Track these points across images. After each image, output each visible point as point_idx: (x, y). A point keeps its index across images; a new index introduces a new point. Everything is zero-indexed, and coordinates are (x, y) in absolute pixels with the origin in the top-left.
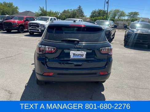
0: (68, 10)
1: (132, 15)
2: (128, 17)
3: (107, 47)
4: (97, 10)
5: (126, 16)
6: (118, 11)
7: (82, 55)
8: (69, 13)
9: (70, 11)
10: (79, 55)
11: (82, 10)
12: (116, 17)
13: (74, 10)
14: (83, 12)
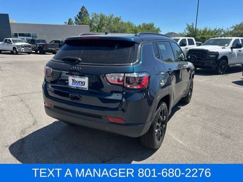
3: (123, 73)
10: (79, 82)
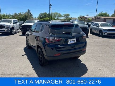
0: (20, 13)
1: (66, 16)
2: (63, 18)
4: (43, 13)
5: (62, 17)
6: (57, 14)
7: (74, 41)
8: (22, 15)
9: (22, 14)
11: (31, 13)
12: (56, 18)
13: (26, 13)
14: (32, 15)
